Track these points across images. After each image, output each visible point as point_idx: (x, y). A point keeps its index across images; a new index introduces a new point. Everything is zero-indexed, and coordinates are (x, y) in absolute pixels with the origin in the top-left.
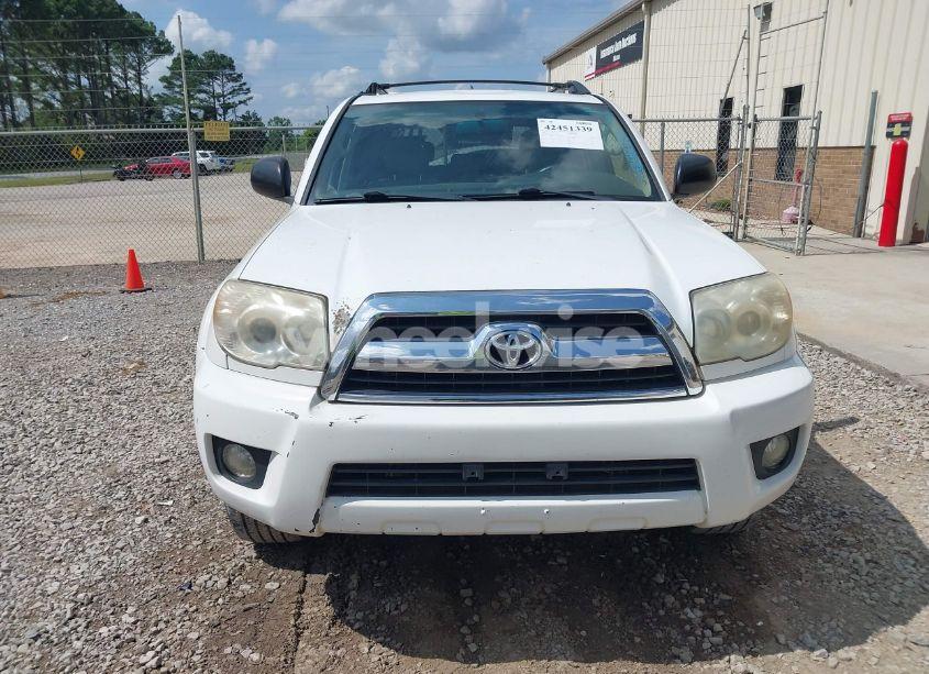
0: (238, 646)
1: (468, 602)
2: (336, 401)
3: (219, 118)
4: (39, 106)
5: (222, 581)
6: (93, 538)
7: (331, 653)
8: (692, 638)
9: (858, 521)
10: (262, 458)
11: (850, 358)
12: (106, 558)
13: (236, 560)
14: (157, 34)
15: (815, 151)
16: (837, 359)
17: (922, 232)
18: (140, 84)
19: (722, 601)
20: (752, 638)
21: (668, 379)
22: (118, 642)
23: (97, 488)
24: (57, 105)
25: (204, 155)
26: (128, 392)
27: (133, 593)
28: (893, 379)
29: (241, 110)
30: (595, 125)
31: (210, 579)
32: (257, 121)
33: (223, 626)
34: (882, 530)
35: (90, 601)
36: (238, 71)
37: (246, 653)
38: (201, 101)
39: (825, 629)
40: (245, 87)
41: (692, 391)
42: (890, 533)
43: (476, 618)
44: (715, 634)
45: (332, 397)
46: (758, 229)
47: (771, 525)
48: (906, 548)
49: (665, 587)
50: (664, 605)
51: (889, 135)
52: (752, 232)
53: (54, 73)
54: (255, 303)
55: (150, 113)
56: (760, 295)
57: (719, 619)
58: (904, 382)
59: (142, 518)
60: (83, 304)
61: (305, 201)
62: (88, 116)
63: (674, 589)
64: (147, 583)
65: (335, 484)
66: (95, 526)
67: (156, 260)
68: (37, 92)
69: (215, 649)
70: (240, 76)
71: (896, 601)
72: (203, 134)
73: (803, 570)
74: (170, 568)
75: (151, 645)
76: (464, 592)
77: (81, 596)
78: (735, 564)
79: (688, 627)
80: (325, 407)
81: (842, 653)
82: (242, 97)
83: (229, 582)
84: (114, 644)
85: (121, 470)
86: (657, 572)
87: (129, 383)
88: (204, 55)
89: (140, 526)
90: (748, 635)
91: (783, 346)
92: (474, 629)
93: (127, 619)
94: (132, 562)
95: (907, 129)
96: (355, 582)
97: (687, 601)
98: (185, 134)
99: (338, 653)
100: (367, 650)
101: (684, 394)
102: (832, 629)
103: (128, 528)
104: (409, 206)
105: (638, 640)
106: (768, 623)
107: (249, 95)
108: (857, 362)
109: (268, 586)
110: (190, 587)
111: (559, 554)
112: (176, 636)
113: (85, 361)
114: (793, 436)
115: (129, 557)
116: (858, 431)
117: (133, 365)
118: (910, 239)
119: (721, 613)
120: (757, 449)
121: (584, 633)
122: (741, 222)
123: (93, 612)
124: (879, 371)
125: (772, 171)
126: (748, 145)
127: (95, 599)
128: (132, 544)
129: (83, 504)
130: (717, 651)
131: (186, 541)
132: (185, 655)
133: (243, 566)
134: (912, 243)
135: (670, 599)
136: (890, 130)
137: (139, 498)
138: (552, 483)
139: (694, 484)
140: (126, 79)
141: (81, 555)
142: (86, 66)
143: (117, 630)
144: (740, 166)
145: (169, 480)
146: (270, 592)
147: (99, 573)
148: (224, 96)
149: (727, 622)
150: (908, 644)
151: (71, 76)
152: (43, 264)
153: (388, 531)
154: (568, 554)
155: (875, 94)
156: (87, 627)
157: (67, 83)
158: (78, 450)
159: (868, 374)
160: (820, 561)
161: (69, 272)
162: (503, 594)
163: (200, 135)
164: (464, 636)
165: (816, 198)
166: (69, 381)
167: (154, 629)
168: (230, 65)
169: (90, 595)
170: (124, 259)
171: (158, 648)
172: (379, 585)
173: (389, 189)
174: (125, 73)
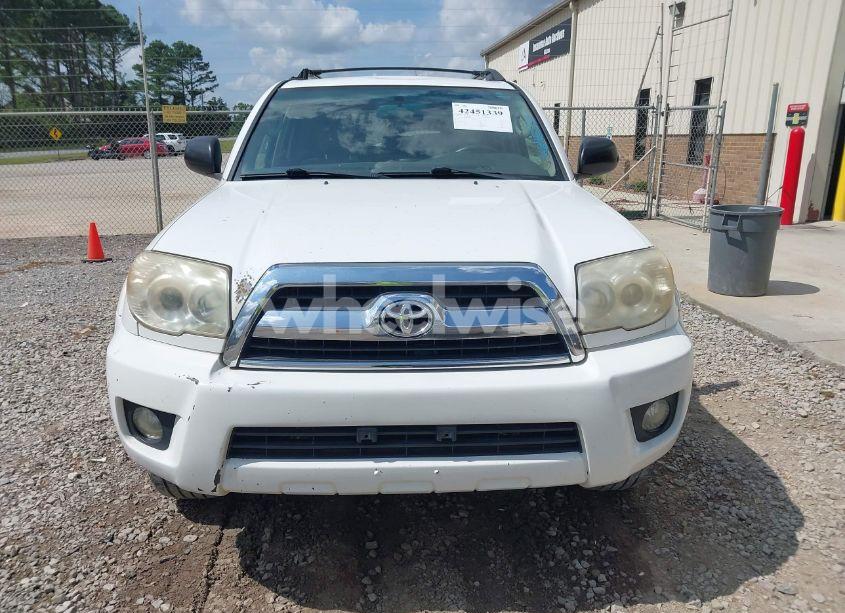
0: (150, 597)
1: (372, 554)
2: (237, 367)
3: (187, 103)
4: (20, 91)
5: (144, 534)
6: (27, 493)
7: (239, 603)
8: (578, 588)
9: (739, 477)
10: (167, 421)
11: (745, 327)
12: (35, 512)
13: (158, 514)
14: (130, 26)
15: (721, 137)
16: (733, 327)
17: (817, 211)
18: (115, 72)
19: (609, 553)
20: (633, 588)
21: (552, 347)
22: (38, 592)
23: (36, 445)
24: (38, 90)
25: (172, 137)
26: (77, 355)
27: (57, 546)
28: (781, 346)
29: (208, 97)
30: (506, 109)
31: (132, 532)
32: (223, 106)
33: (138, 578)
34: (761, 485)
35: (17, 553)
36: (205, 61)
37: (156, 604)
38: (171, 87)
39: (701, 580)
40: (211, 75)
41: (575, 359)
42: (769, 489)
43: (378, 569)
44: (599, 584)
45: (234, 363)
46: (670, 208)
47: (659, 480)
48: (782, 503)
49: (557, 541)
50: (554, 556)
51: (789, 123)
52: (666, 211)
53: (34, 60)
54: (164, 272)
55: (124, 98)
56: (643, 268)
57: (603, 570)
58: (791, 348)
59: (76, 473)
60: (46, 273)
61: (232, 178)
62: (66, 100)
63: (565, 541)
64: (71, 536)
65: (235, 447)
66: (30, 481)
67: (118, 232)
68: (19, 79)
69: (128, 599)
70: (207, 65)
71: (768, 551)
72: (161, 116)
73: (685, 523)
74: (96, 521)
75: (68, 595)
76: (369, 545)
77: (8, 548)
78: (624, 517)
79: (574, 578)
80: (226, 372)
81: (715, 603)
82: (208, 85)
83: (150, 535)
84: (33, 595)
85: (61, 428)
86: (550, 525)
87: (80, 347)
88: (173, 45)
89: (73, 481)
90: (630, 585)
91: (664, 316)
92: (375, 579)
93: (49, 570)
94: (60, 516)
95: (803, 118)
96: (268, 535)
97: (576, 553)
98: (145, 116)
99: (245, 603)
100: (272, 600)
101: (568, 361)
102: (709, 579)
103: (61, 483)
104: (326, 183)
105: (527, 590)
106: (649, 573)
107: (215, 83)
108: (750, 330)
109: (187, 539)
110: (111, 541)
111: (460, 508)
112: (93, 588)
113: (42, 326)
114: (673, 401)
115: (58, 511)
116: (747, 394)
117: (85, 330)
118: (806, 218)
119: (606, 564)
120: (638, 413)
121: (477, 583)
122: (655, 202)
123: (18, 563)
124: (770, 338)
125: (684, 156)
126: (661, 132)
127: (21, 551)
128: (62, 499)
129: (23, 460)
130: (600, 600)
131: (114, 494)
132: (99, 606)
133: (165, 519)
134: (808, 221)
135: (560, 551)
136: (790, 119)
137: (75, 455)
138: (442, 445)
139: (576, 446)
140: (101, 67)
141: (13, 509)
142: (62, 54)
143: (37, 582)
144: (654, 150)
145: (105, 438)
146: (188, 544)
147: (28, 525)
148: (192, 83)
149: (611, 573)
150: (776, 593)
151: (51, 64)
152: (13, 236)
153: (286, 491)
154: (470, 508)
155: (776, 86)
156: (9, 579)
157: (46, 70)
158: (23, 409)
159: (759, 341)
160: (702, 515)
161: (36, 243)
162: (405, 547)
163: (159, 118)
164: (365, 586)
165: (721, 180)
166: (24, 344)
167: (72, 580)
168: (198, 54)
169: (17, 547)
170: (86, 231)
171: (75, 599)
172: (290, 537)
173: (311, 166)
174: (100, 61)
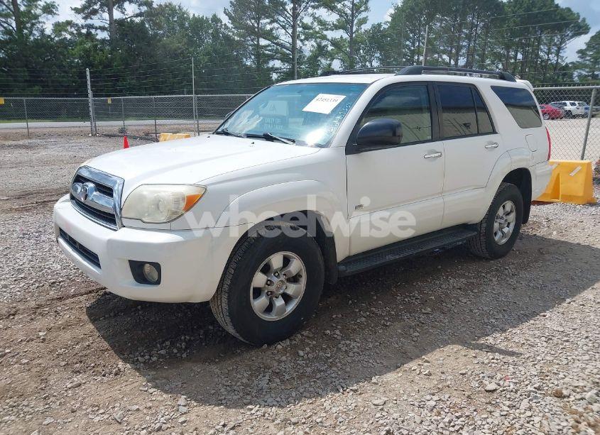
14: (580, 20)
18: (558, 56)
101: (115, 228)
140: (549, 53)
142: (521, 46)
151: (512, 54)
157: (508, 58)
174: (549, 49)
